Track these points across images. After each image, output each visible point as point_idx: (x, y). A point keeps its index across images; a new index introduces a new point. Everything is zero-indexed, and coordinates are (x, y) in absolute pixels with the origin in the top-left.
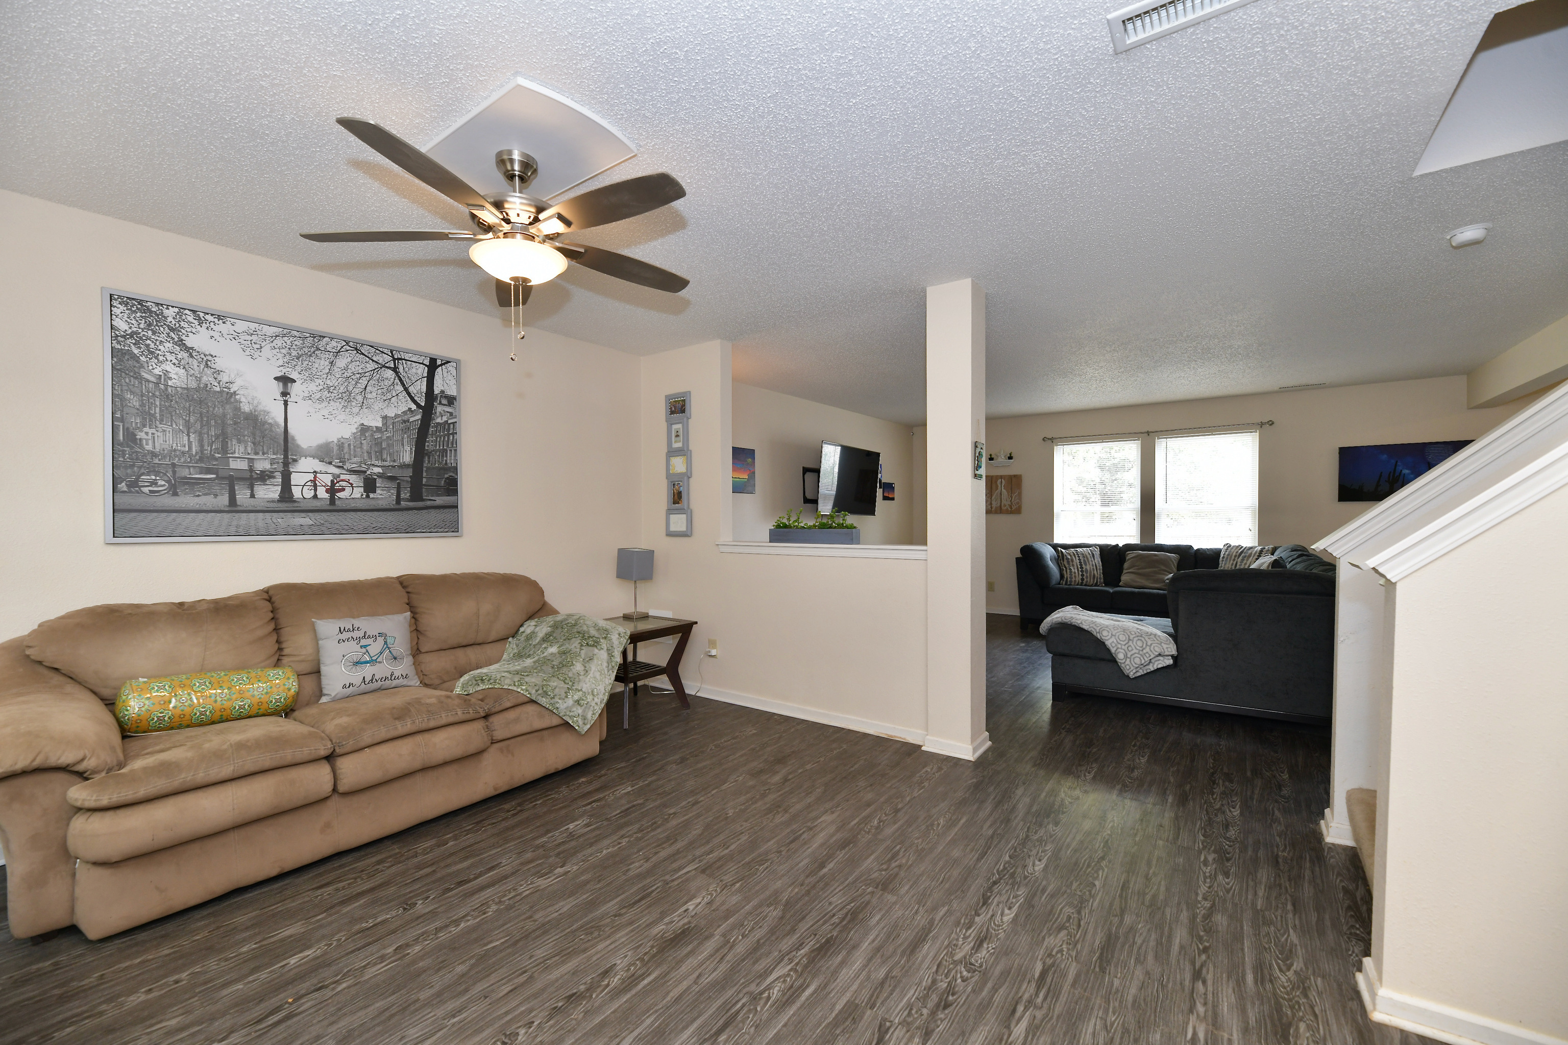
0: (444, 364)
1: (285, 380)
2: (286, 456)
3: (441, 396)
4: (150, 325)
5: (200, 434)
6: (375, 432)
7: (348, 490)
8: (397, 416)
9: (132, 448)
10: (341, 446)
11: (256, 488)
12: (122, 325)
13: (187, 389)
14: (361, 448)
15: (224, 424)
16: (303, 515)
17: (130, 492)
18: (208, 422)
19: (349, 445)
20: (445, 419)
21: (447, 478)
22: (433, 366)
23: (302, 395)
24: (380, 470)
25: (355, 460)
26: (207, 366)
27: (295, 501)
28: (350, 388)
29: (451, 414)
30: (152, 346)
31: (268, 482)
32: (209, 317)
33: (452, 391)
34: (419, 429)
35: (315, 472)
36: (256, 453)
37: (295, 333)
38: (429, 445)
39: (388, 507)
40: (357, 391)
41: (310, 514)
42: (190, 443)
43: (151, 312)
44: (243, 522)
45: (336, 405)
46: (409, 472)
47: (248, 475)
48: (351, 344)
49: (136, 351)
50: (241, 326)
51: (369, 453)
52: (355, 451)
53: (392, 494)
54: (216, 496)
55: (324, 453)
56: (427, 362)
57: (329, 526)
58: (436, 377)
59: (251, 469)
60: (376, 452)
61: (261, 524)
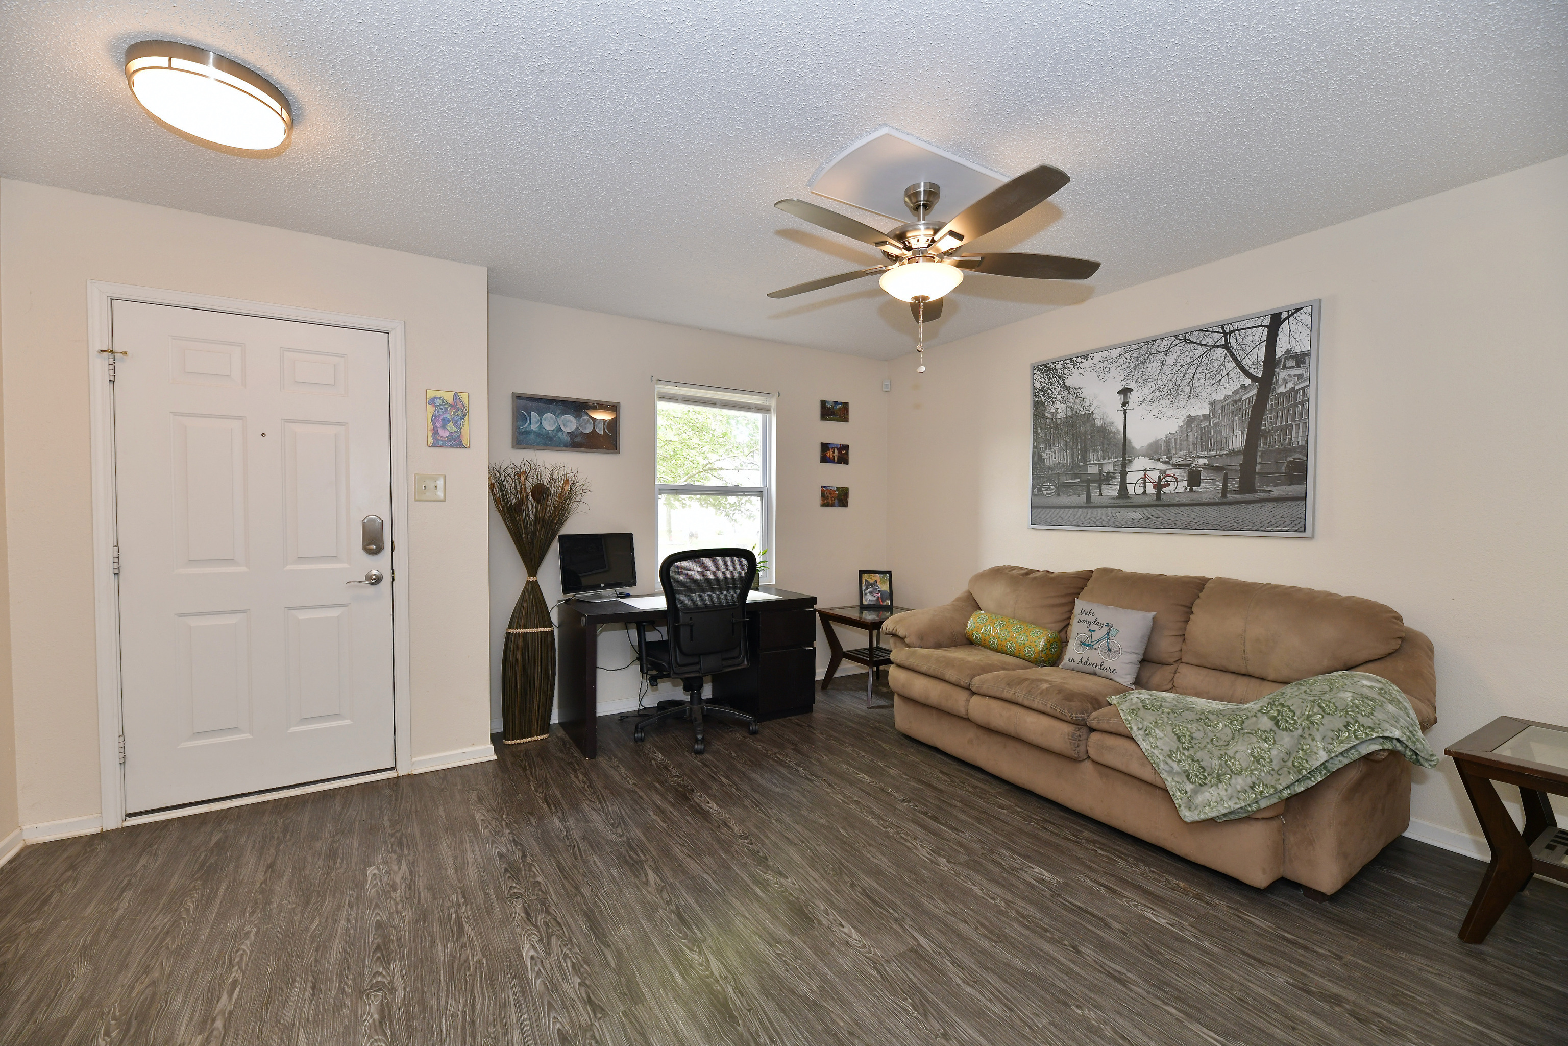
0: (1292, 314)
1: (1125, 392)
2: (1124, 459)
3: (1286, 358)
4: (1049, 379)
5: (1072, 449)
6: (1202, 421)
7: (1173, 485)
8: (1226, 398)
9: (1040, 465)
10: (1168, 441)
11: (1103, 488)
12: (1038, 385)
13: (1066, 418)
14: (1187, 440)
15: (1085, 439)
16: (1134, 509)
17: (1038, 495)
18: (1077, 439)
19: (1176, 440)
20: (1290, 385)
21: (1291, 462)
22: (1276, 321)
23: (1137, 400)
24: (1205, 461)
25: (1180, 454)
26: (1077, 397)
27: (1129, 498)
28: (1178, 382)
29: (1300, 377)
30: (1051, 393)
31: (1111, 483)
32: (1079, 360)
33: (1302, 346)
34: (1253, 407)
35: (1146, 470)
36: (1104, 459)
37: (1134, 347)
38: (1267, 424)
39: (1212, 501)
40: (1185, 382)
41: (1139, 509)
42: (1067, 456)
43: (1050, 368)
44: (1094, 516)
45: (1166, 402)
46: (1240, 460)
47: (1098, 477)
48: (1180, 337)
49: (1043, 400)
50: (1098, 357)
51: (1195, 445)
52: (1181, 444)
53: (1218, 486)
54: (1079, 495)
55: (1154, 452)
56: (1267, 322)
57: (1155, 520)
58: (1281, 335)
59: (1100, 473)
60: (1202, 442)
61: (1105, 518)
